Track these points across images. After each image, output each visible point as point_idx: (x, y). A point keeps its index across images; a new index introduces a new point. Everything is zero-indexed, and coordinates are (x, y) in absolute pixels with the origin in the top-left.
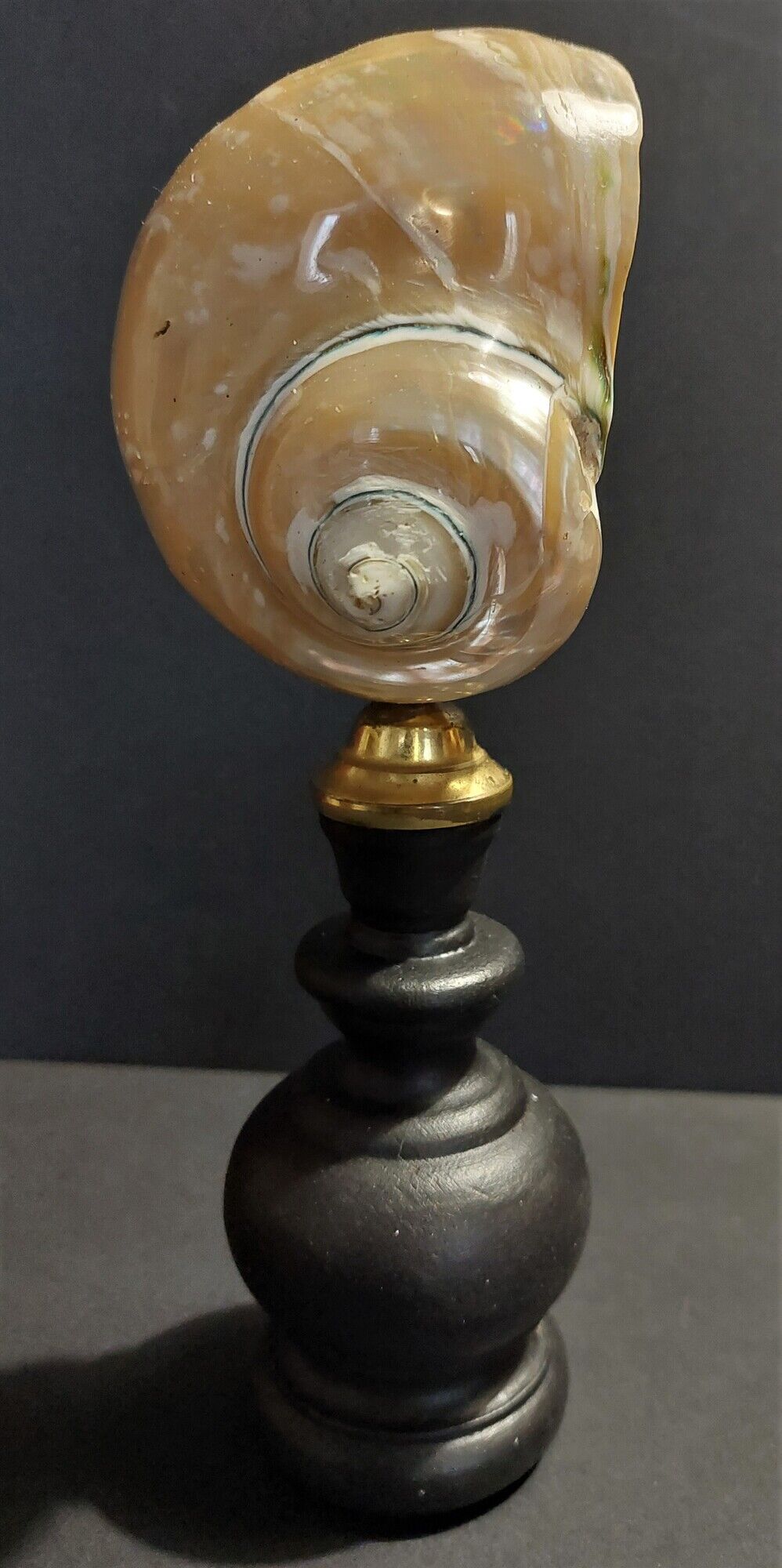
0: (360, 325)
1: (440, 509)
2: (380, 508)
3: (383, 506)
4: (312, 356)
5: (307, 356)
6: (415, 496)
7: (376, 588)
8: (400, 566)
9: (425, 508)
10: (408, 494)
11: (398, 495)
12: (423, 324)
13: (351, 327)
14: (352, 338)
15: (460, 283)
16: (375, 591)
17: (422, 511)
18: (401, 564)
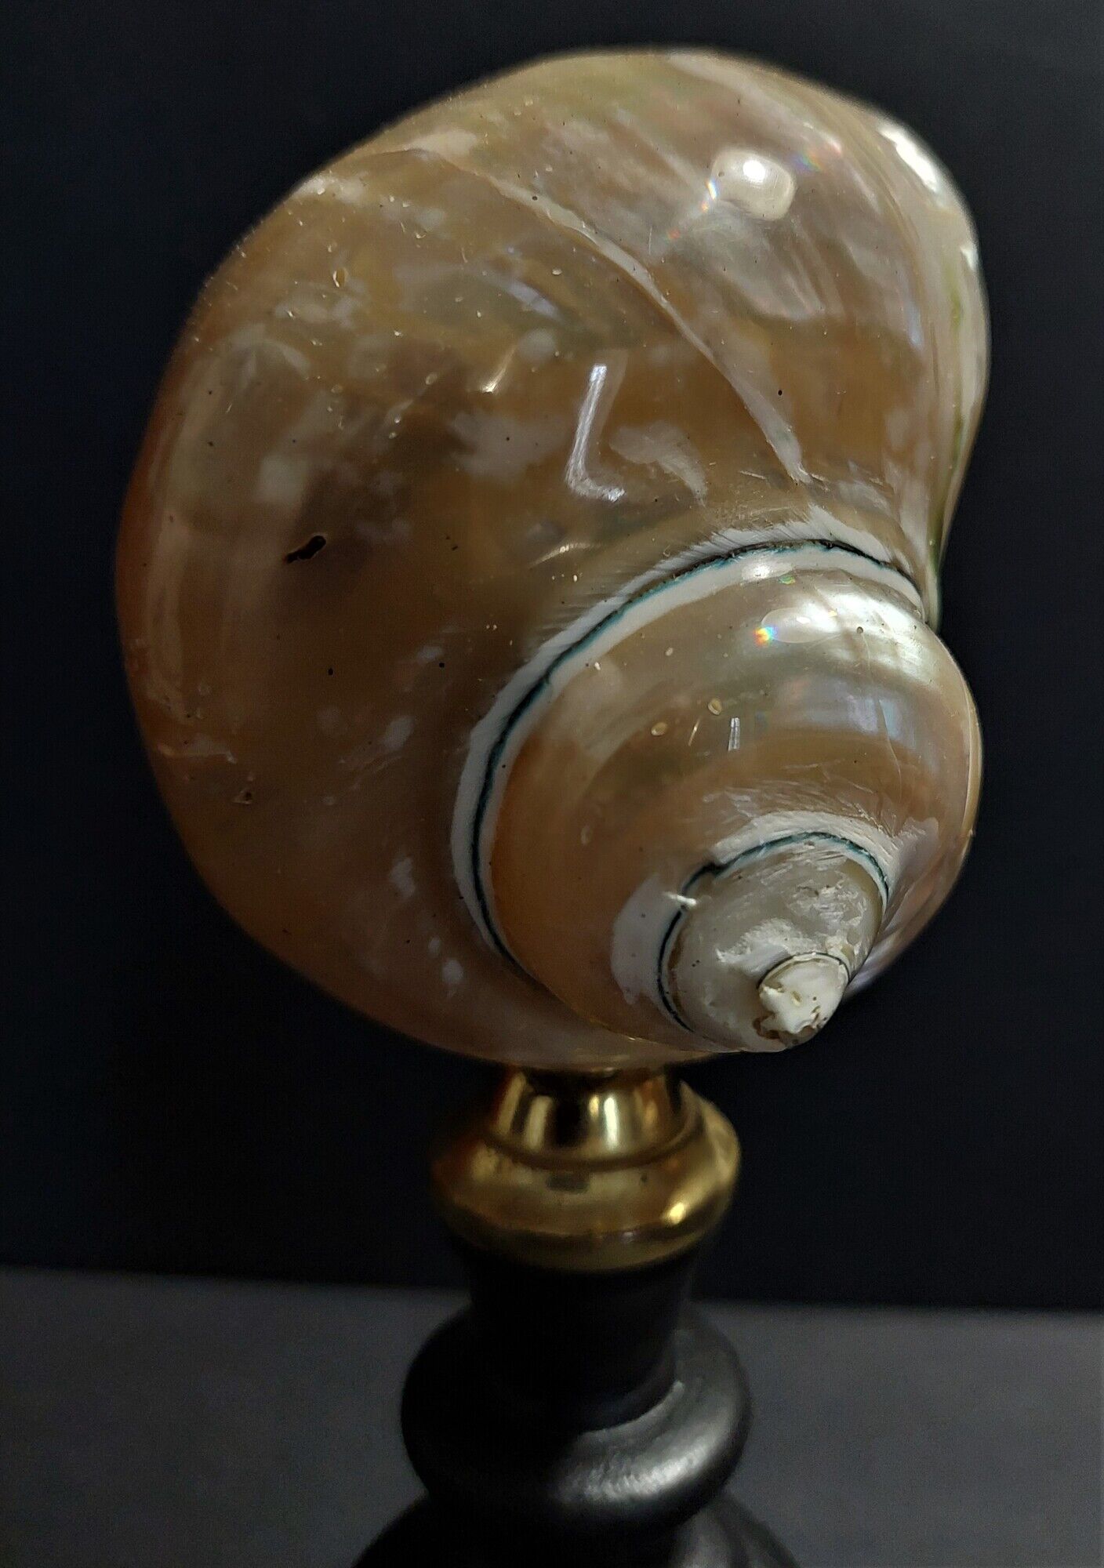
0: (686, 548)
1: (866, 851)
2: (791, 867)
3: (795, 863)
4: (614, 602)
5: (603, 603)
6: (834, 837)
7: (814, 1011)
8: (838, 962)
9: (851, 854)
10: (824, 835)
11: (813, 839)
12: (780, 543)
13: (674, 553)
14: (679, 573)
15: (809, 471)
16: (814, 1015)
17: (848, 860)
18: (838, 959)
